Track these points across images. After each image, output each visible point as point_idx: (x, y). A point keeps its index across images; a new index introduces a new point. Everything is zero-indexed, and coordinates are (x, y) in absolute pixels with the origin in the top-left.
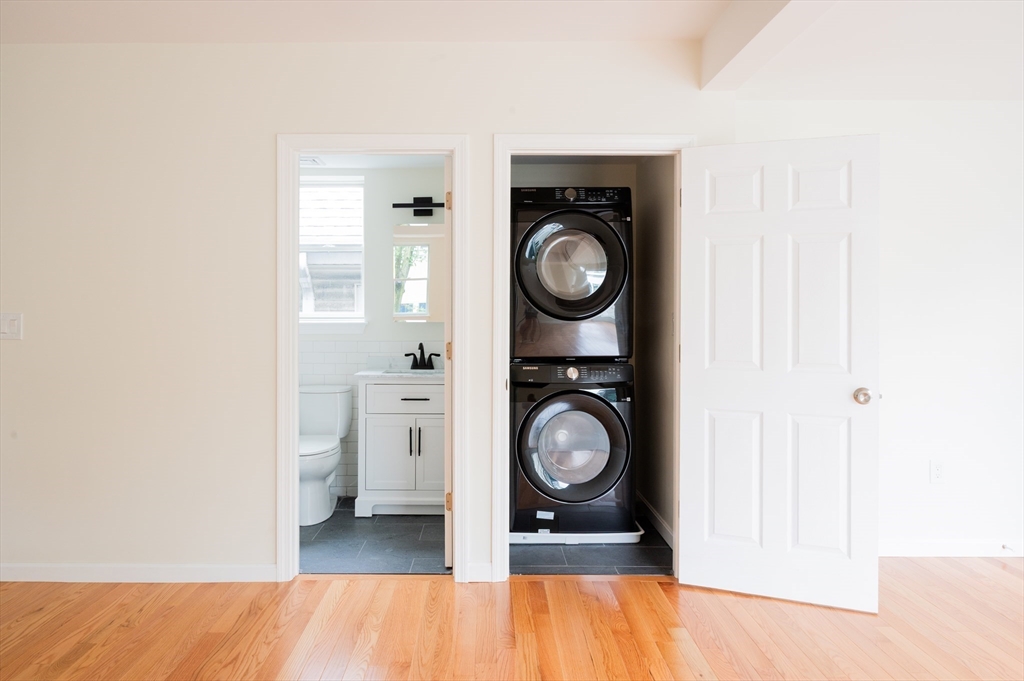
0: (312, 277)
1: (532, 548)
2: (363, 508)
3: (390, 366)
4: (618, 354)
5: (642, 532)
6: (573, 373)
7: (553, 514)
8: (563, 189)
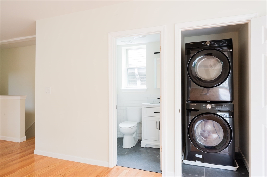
0: (140, 76)
1: (194, 166)
2: (143, 145)
3: (154, 101)
4: (230, 100)
5: (238, 167)
6: (209, 107)
7: (201, 156)
8: (205, 42)
